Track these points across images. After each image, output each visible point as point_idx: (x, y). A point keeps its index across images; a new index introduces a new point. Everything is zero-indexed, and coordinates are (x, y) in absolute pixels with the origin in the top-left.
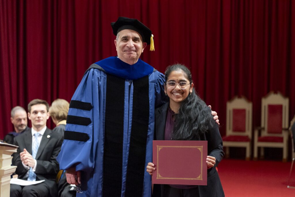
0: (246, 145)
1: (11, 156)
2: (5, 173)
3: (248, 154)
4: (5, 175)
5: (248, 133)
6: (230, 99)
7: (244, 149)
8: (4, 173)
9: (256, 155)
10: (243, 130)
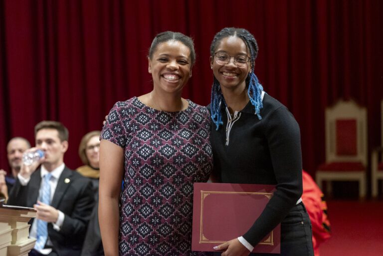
0: (360, 176)
1: (27, 223)
2: (22, 250)
3: (363, 191)
4: (22, 253)
5: (361, 157)
6: (331, 103)
7: (356, 183)
8: (20, 250)
9: (375, 191)
10: (354, 153)
